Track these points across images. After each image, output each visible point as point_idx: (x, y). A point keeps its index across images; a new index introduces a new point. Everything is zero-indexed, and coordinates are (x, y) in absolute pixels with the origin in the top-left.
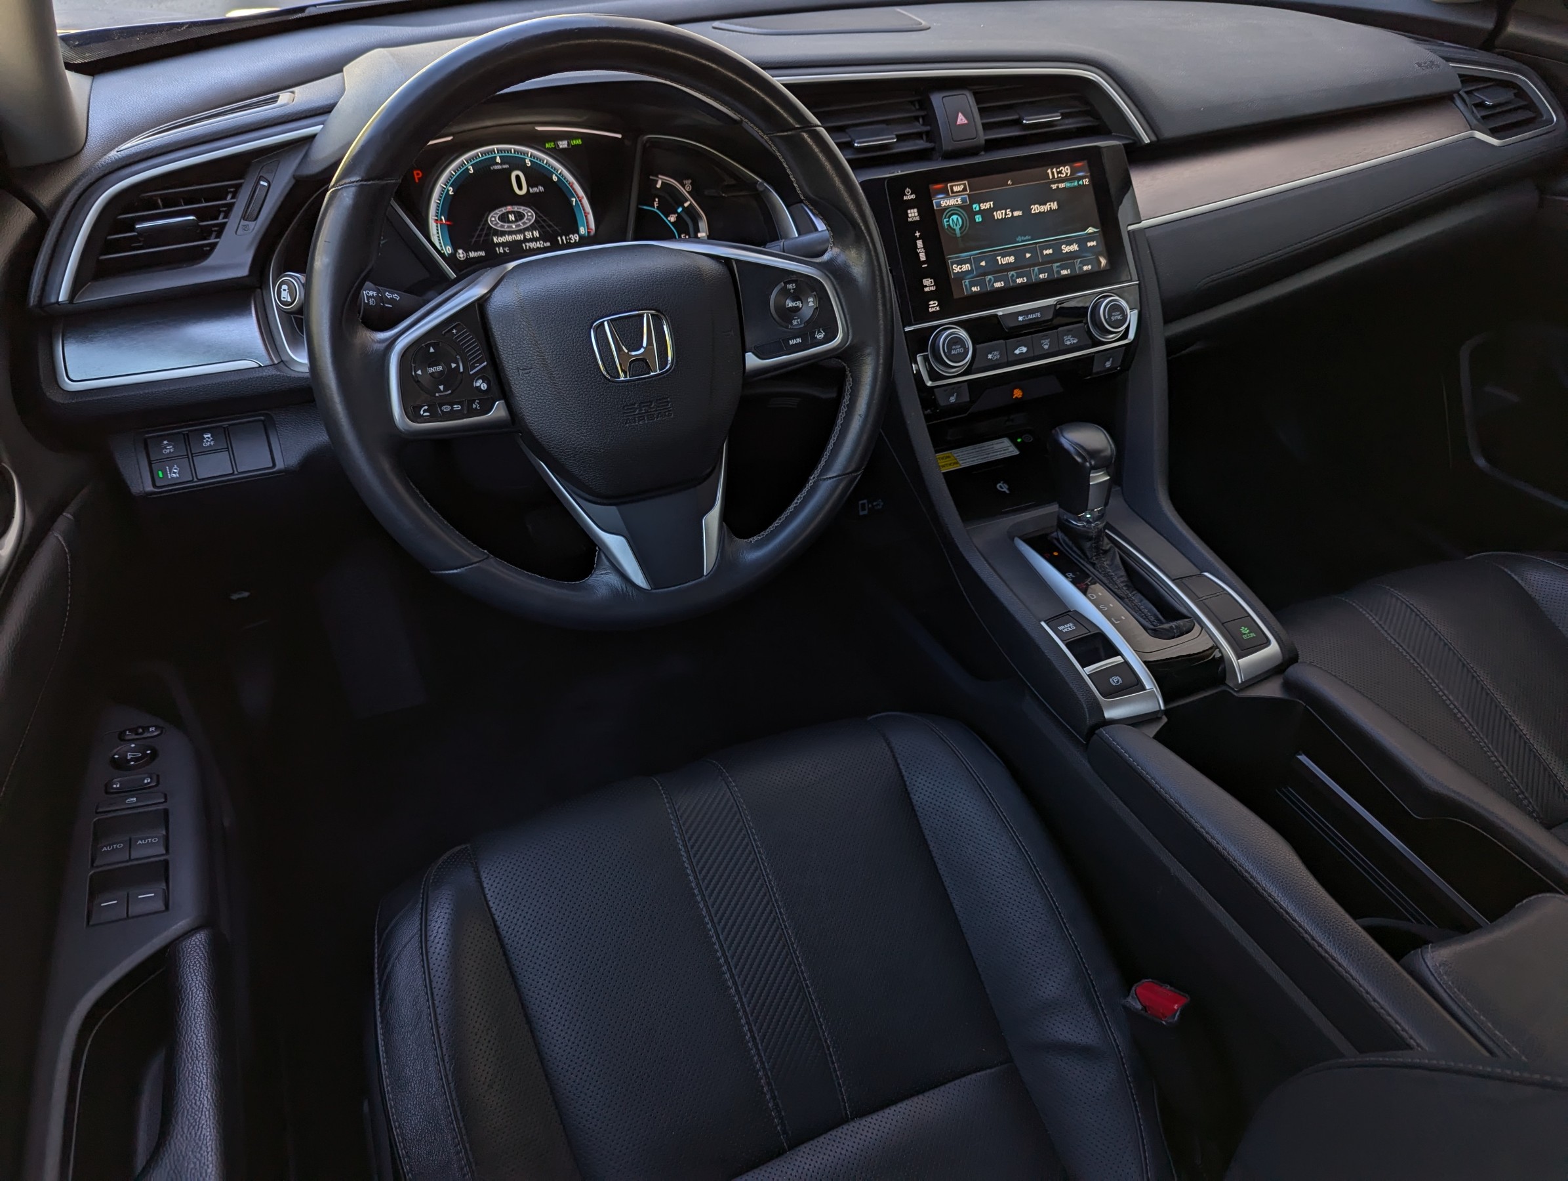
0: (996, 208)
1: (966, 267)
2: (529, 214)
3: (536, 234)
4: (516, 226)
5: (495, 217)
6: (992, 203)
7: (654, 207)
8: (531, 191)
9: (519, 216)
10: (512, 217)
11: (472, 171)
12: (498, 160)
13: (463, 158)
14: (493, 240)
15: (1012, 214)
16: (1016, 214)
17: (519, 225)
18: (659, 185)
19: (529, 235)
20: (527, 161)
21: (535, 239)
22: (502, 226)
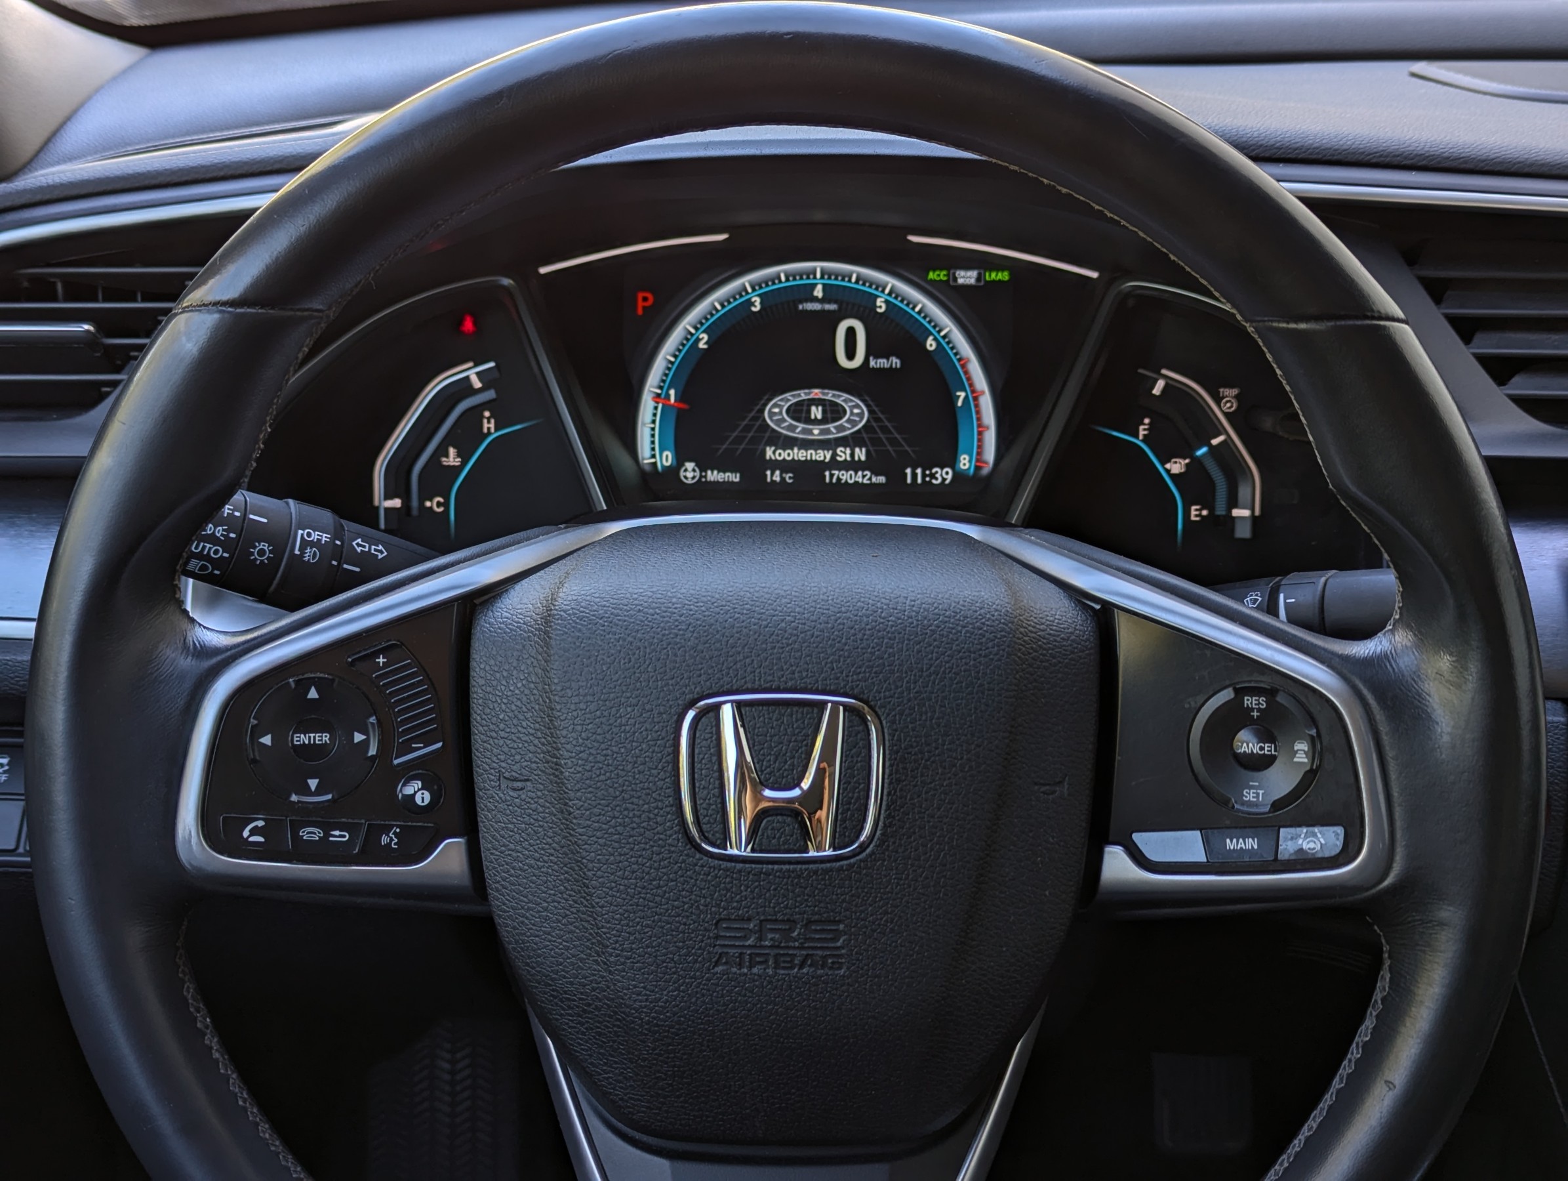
2: (856, 411)
3: (861, 454)
4: (822, 432)
5: (781, 407)
7: (1136, 436)
8: (872, 363)
9: (833, 412)
10: (816, 412)
11: (757, 308)
12: (818, 292)
13: (746, 280)
14: (764, 452)
17: (828, 431)
18: (1157, 390)
19: (843, 454)
20: (879, 302)
21: (854, 465)
22: (792, 428)
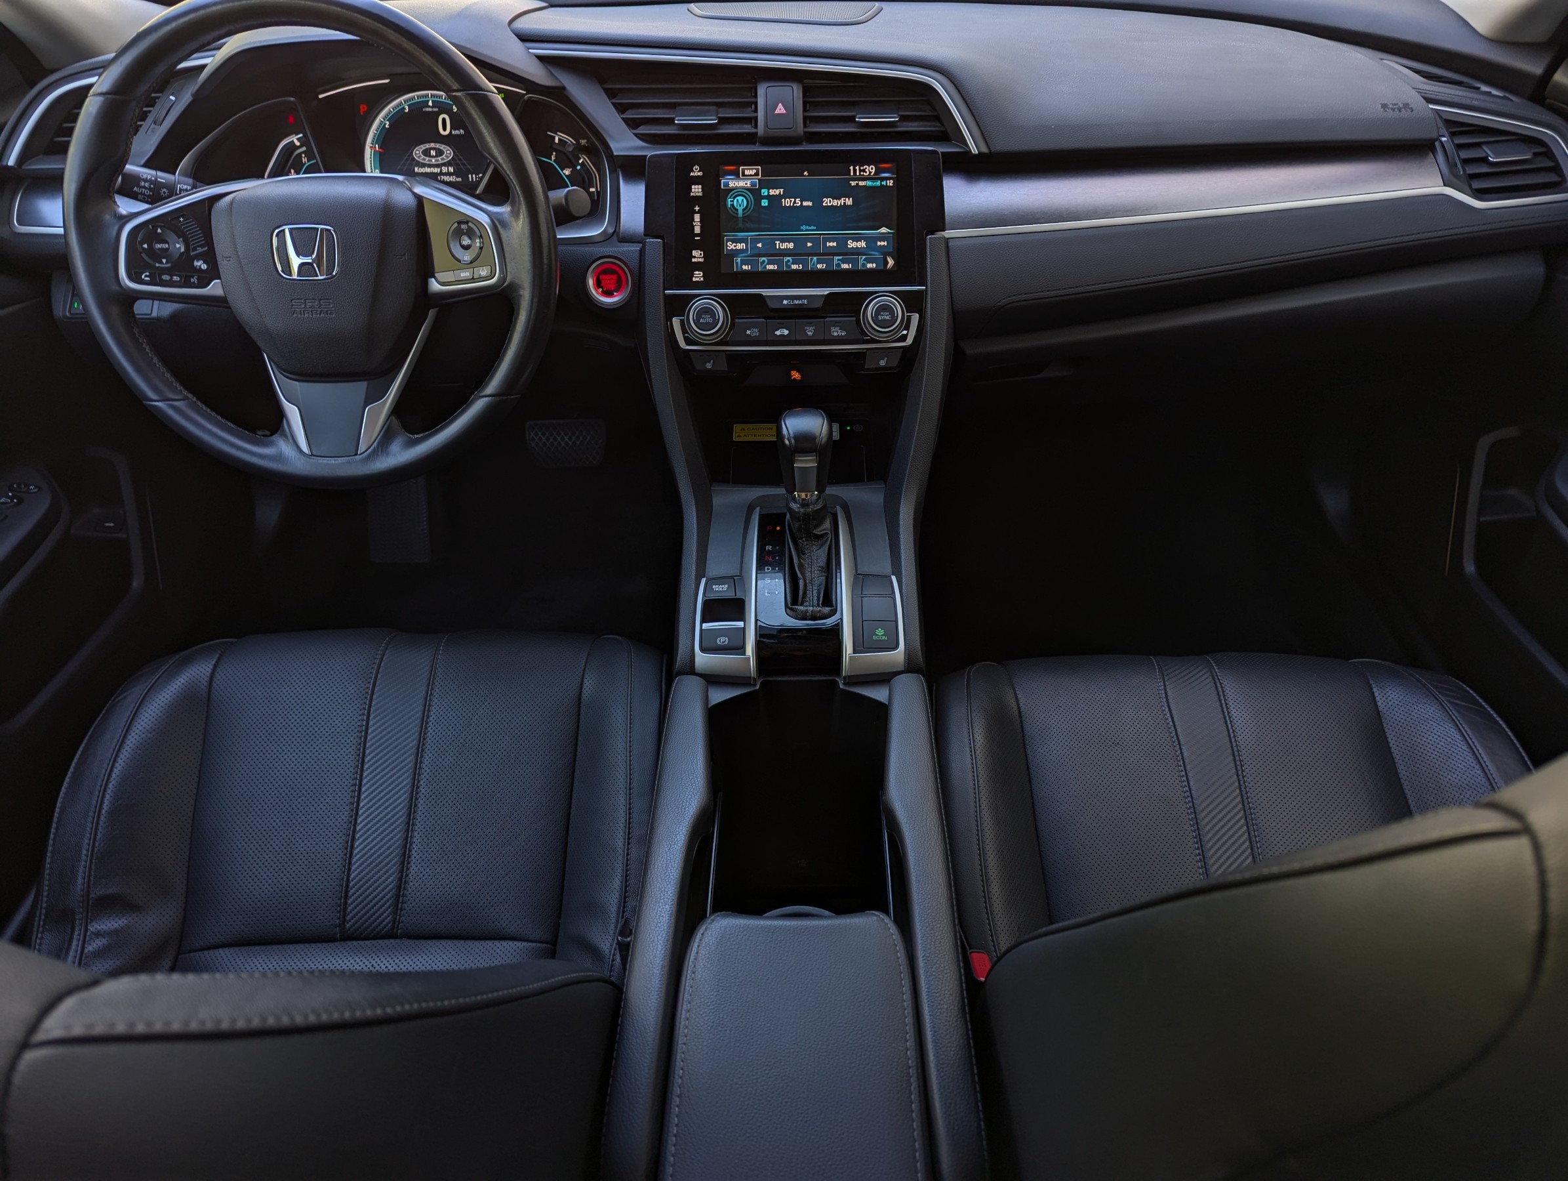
0: (785, 196)
1: (740, 246)
3: (451, 170)
6: (782, 190)
7: (551, 159)
8: (453, 132)
9: (440, 153)
10: (433, 153)
11: (407, 110)
12: (430, 103)
13: (402, 99)
14: (414, 169)
15: (802, 204)
16: (805, 204)
18: (556, 141)
19: (445, 169)
20: (454, 107)
21: (448, 174)
22: (424, 159)
